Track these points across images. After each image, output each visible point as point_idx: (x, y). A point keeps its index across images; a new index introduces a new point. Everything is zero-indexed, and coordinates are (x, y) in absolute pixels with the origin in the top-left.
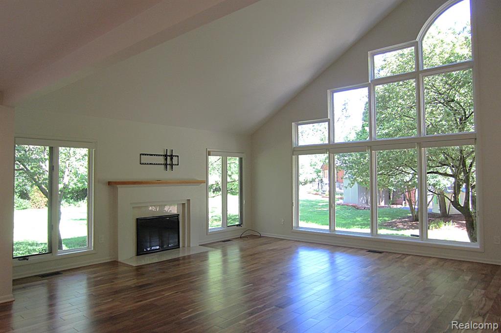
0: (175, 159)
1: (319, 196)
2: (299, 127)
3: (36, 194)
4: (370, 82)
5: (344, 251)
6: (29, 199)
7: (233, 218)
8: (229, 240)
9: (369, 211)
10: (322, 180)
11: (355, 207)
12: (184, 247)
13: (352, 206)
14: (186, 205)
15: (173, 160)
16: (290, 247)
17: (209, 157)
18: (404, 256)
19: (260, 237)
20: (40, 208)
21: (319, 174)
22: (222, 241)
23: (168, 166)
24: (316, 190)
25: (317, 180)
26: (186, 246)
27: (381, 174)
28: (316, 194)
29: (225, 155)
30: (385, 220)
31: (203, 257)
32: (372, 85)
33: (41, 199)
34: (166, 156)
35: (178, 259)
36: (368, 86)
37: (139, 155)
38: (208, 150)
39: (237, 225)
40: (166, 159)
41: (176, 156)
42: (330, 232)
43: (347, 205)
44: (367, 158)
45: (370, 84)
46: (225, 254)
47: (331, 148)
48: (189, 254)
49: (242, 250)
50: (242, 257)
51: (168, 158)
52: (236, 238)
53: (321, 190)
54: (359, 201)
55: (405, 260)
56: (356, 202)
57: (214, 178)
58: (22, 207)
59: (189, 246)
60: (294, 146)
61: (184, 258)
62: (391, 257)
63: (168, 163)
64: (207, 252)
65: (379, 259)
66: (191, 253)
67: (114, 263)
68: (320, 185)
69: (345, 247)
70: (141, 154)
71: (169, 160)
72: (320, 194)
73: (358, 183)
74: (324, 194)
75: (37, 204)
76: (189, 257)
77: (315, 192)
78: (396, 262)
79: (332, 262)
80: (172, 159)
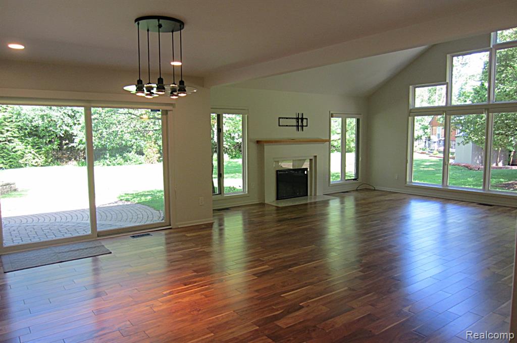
0: (305, 121)
1: (425, 155)
2: (417, 89)
3: (149, 150)
4: (491, 47)
5: (456, 203)
6: (143, 154)
7: (336, 175)
8: (347, 192)
9: (483, 172)
10: (429, 137)
11: (467, 167)
12: (311, 195)
13: (464, 166)
14: (313, 161)
15: (304, 122)
16: (404, 199)
17: (332, 118)
18: (513, 209)
19: (375, 190)
20: (152, 163)
21: (426, 130)
22: (341, 192)
23: (300, 128)
24: (422, 149)
25: (423, 138)
26: (313, 194)
27: (498, 134)
28: (422, 153)
29: (344, 116)
30: (501, 182)
31: (326, 203)
32: (494, 50)
33: (153, 155)
34: (298, 119)
35: (306, 204)
36: (490, 50)
37: (278, 119)
38: (331, 112)
39: (354, 179)
40: (298, 122)
41: (305, 119)
42: (443, 186)
43: (458, 165)
44: (484, 119)
45: (491, 48)
46: (342, 202)
47: (448, 111)
48: (315, 201)
49: (356, 200)
50: (357, 205)
51: (300, 120)
52: (353, 191)
53: (428, 149)
54: (472, 161)
55: (514, 212)
56: (469, 162)
57: (335, 137)
58: (138, 163)
59: (315, 195)
60: (411, 107)
61: (311, 204)
62: (500, 209)
63: (300, 124)
64: (329, 200)
65: (489, 210)
66: (317, 200)
67: (262, 204)
68: (427, 143)
69: (455, 200)
70: (279, 118)
71: (300, 122)
72: (427, 153)
73: (473, 142)
74: (432, 153)
75: (150, 159)
76: (315, 203)
77: (421, 151)
78: (505, 213)
79: (443, 211)
80: (302, 122)
